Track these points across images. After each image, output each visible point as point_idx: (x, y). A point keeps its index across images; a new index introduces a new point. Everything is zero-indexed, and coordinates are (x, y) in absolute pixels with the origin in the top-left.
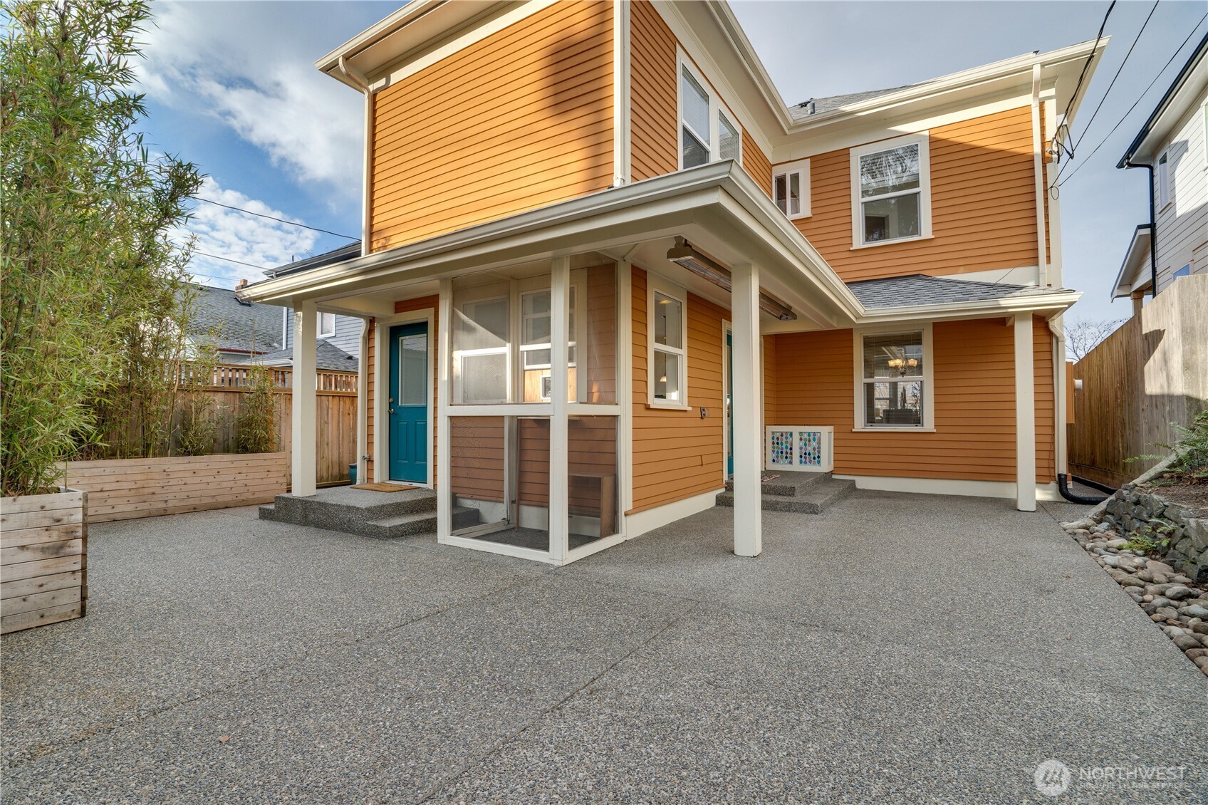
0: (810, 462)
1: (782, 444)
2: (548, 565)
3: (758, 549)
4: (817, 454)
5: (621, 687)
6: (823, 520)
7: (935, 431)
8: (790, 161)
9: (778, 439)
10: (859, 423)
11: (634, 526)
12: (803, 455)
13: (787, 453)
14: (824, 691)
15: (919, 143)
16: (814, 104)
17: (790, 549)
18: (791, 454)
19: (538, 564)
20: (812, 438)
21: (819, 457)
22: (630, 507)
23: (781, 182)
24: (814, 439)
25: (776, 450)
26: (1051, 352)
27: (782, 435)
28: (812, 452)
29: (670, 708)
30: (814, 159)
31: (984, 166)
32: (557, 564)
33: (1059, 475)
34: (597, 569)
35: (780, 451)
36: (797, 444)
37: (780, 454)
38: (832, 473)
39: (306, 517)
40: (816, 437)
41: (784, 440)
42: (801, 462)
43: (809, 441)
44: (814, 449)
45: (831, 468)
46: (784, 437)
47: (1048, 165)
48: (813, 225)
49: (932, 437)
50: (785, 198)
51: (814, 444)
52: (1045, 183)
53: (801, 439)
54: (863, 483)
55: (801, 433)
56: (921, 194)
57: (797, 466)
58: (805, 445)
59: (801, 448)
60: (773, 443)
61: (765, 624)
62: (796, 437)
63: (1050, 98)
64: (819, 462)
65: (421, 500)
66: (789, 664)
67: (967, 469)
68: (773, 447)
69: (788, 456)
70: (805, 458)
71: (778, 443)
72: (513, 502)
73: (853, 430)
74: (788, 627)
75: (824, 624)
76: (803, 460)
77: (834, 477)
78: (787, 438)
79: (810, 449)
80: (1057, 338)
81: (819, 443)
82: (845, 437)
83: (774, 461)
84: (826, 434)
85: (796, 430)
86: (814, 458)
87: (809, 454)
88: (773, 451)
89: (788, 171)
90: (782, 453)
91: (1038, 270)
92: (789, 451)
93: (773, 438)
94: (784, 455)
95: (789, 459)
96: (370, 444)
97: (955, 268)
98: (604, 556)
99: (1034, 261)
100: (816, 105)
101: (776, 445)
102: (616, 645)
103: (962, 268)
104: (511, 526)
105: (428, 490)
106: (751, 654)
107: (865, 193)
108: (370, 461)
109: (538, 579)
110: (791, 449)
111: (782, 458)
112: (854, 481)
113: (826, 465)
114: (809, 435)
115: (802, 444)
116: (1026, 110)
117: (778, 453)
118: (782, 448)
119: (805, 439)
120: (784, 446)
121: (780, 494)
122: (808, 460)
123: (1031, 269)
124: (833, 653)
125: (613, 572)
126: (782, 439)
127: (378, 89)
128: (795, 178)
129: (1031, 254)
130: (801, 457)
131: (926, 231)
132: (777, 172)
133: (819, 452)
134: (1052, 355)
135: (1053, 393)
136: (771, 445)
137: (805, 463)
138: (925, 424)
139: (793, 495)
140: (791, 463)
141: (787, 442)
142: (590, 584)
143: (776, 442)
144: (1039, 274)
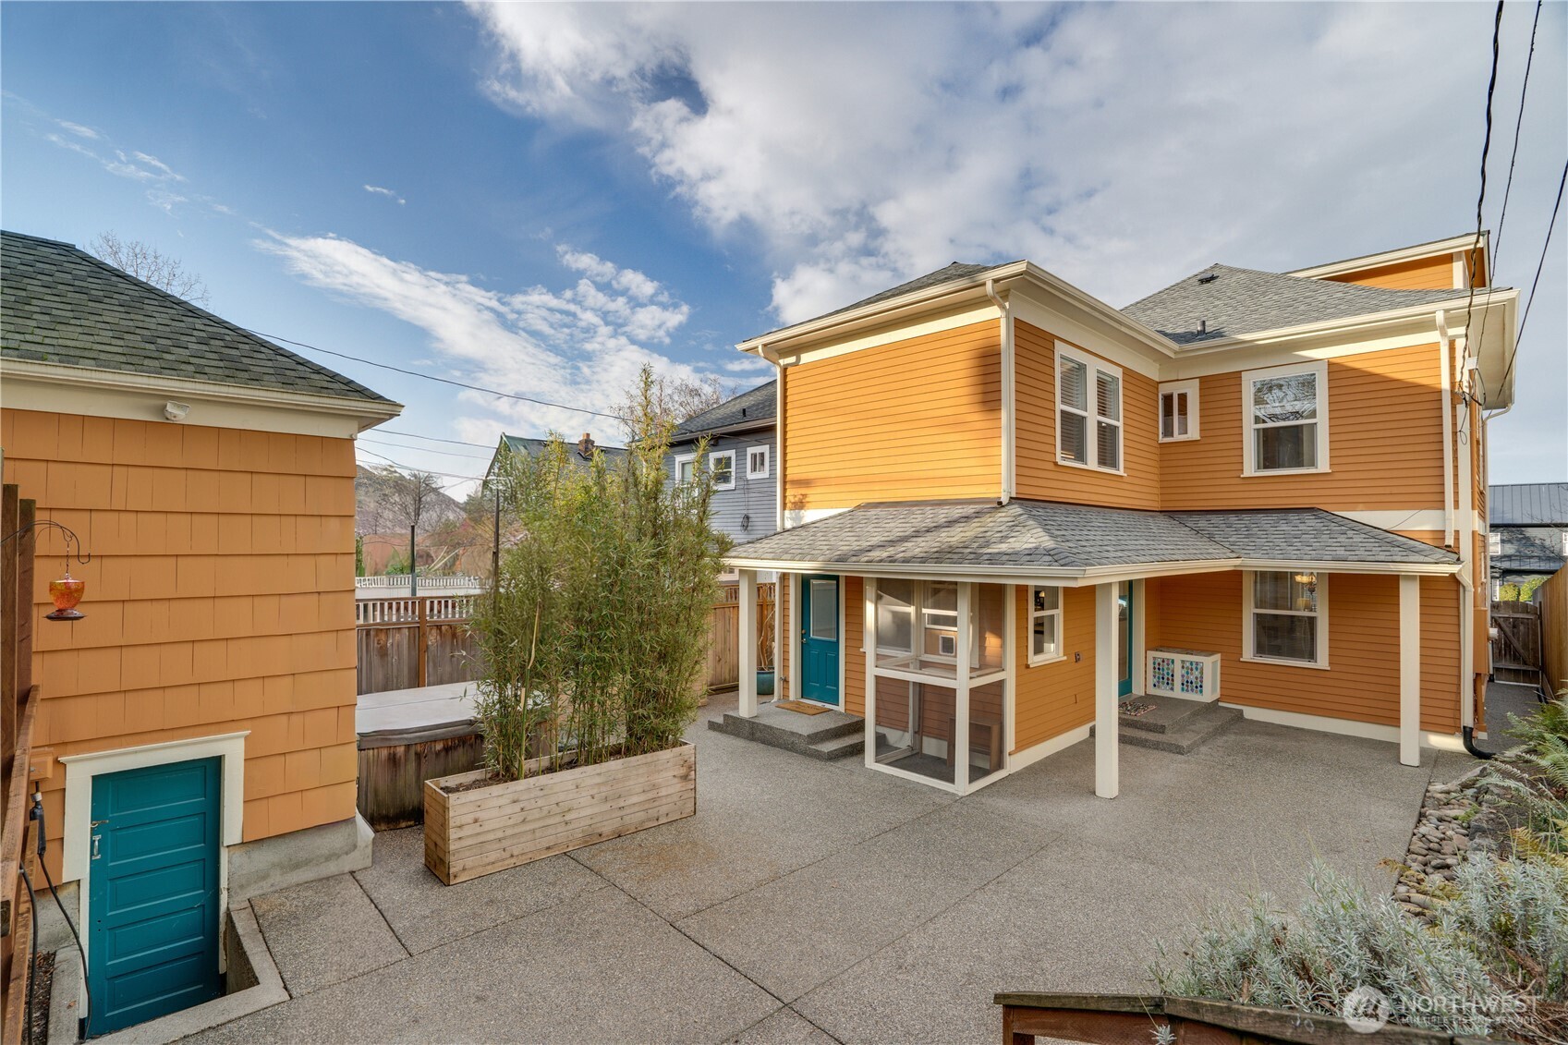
0: (1192, 690)
1: (1163, 670)
2: (953, 794)
3: (1115, 793)
4: (1200, 684)
5: (1013, 881)
6: (1186, 762)
7: (1329, 669)
8: (1178, 380)
9: (1159, 664)
10: (1248, 652)
11: (1016, 762)
12: (1185, 683)
13: (1168, 679)
14: (1127, 896)
15: (1316, 373)
16: (1204, 322)
17: (1144, 793)
18: (1173, 680)
19: (947, 793)
20: (1194, 667)
21: (1201, 686)
22: (1013, 748)
23: (1168, 399)
24: (1197, 669)
25: (1157, 675)
26: (1458, 599)
27: (1163, 661)
28: (1194, 681)
29: (1040, 895)
30: (1203, 380)
31: (1387, 401)
32: (960, 794)
33: (1464, 727)
34: (990, 801)
35: (1161, 676)
36: (1178, 672)
37: (1161, 680)
38: (1218, 700)
39: (753, 734)
40: (1199, 667)
41: (1166, 667)
42: (1183, 689)
43: (1192, 670)
44: (1197, 678)
45: (1217, 695)
46: (1165, 664)
47: (1458, 406)
48: (1202, 448)
49: (1327, 674)
50: (1172, 415)
51: (1197, 673)
52: (1454, 424)
53: (1183, 667)
54: (1251, 713)
55: (1183, 662)
56: (1318, 425)
57: (1178, 693)
58: (1188, 673)
59: (1183, 676)
60: (1154, 668)
61: (1104, 854)
62: (1178, 666)
63: (1459, 336)
64: (1201, 692)
65: (841, 727)
66: (1112, 881)
67: (1365, 710)
68: (1155, 672)
69: (1170, 682)
70: (1187, 686)
71: (1159, 669)
72: (915, 733)
73: (1241, 660)
74: (1120, 858)
75: (1145, 858)
76: (1185, 688)
77: (1220, 704)
78: (1168, 664)
79: (1192, 678)
80: (1464, 587)
81: (1202, 673)
82: (1232, 666)
83: (1155, 685)
84: (1210, 665)
85: (1178, 658)
86: (1197, 687)
87: (1192, 683)
88: (1154, 676)
89: (1175, 389)
90: (1163, 678)
91: (1445, 515)
92: (1170, 678)
93: (1154, 663)
94: (1165, 681)
95: (1170, 686)
96: (785, 667)
97: (1353, 506)
98: (994, 789)
99: (1440, 505)
100: (1207, 323)
101: (1157, 670)
102: (1009, 858)
103: (1361, 505)
104: (914, 752)
105: (840, 714)
106: (1090, 872)
107: (1257, 419)
108: (786, 681)
109: (950, 806)
110: (1173, 676)
111: (1163, 684)
112: (1241, 712)
113: (1209, 694)
114: (1191, 664)
115: (1184, 671)
116: (1434, 347)
117: (1159, 678)
118: (1163, 674)
119: (1187, 668)
120: (1165, 673)
121: (1151, 731)
122: (1190, 689)
123: (1438, 512)
124: (1143, 877)
125: (1002, 803)
126: (1163, 666)
127: (788, 365)
128: (1183, 398)
129: (1438, 498)
130: (1183, 684)
131: (1323, 464)
132: (1164, 389)
133: (1201, 682)
134: (1459, 604)
135: (1459, 642)
136: (1152, 670)
137: (1187, 691)
138: (1318, 659)
139: (1163, 733)
140: (1172, 689)
141: (1168, 669)
142: (987, 813)
143: (1158, 667)
144: (1445, 520)
